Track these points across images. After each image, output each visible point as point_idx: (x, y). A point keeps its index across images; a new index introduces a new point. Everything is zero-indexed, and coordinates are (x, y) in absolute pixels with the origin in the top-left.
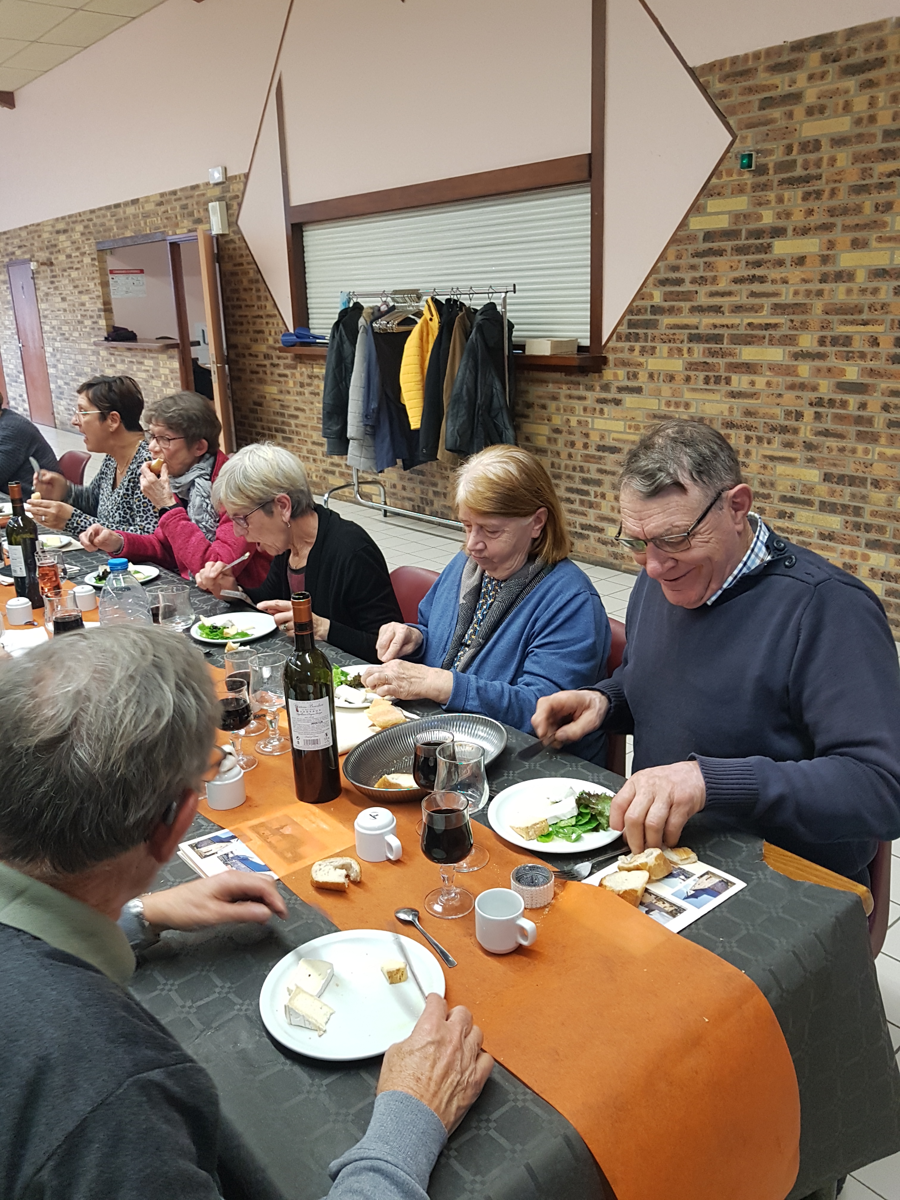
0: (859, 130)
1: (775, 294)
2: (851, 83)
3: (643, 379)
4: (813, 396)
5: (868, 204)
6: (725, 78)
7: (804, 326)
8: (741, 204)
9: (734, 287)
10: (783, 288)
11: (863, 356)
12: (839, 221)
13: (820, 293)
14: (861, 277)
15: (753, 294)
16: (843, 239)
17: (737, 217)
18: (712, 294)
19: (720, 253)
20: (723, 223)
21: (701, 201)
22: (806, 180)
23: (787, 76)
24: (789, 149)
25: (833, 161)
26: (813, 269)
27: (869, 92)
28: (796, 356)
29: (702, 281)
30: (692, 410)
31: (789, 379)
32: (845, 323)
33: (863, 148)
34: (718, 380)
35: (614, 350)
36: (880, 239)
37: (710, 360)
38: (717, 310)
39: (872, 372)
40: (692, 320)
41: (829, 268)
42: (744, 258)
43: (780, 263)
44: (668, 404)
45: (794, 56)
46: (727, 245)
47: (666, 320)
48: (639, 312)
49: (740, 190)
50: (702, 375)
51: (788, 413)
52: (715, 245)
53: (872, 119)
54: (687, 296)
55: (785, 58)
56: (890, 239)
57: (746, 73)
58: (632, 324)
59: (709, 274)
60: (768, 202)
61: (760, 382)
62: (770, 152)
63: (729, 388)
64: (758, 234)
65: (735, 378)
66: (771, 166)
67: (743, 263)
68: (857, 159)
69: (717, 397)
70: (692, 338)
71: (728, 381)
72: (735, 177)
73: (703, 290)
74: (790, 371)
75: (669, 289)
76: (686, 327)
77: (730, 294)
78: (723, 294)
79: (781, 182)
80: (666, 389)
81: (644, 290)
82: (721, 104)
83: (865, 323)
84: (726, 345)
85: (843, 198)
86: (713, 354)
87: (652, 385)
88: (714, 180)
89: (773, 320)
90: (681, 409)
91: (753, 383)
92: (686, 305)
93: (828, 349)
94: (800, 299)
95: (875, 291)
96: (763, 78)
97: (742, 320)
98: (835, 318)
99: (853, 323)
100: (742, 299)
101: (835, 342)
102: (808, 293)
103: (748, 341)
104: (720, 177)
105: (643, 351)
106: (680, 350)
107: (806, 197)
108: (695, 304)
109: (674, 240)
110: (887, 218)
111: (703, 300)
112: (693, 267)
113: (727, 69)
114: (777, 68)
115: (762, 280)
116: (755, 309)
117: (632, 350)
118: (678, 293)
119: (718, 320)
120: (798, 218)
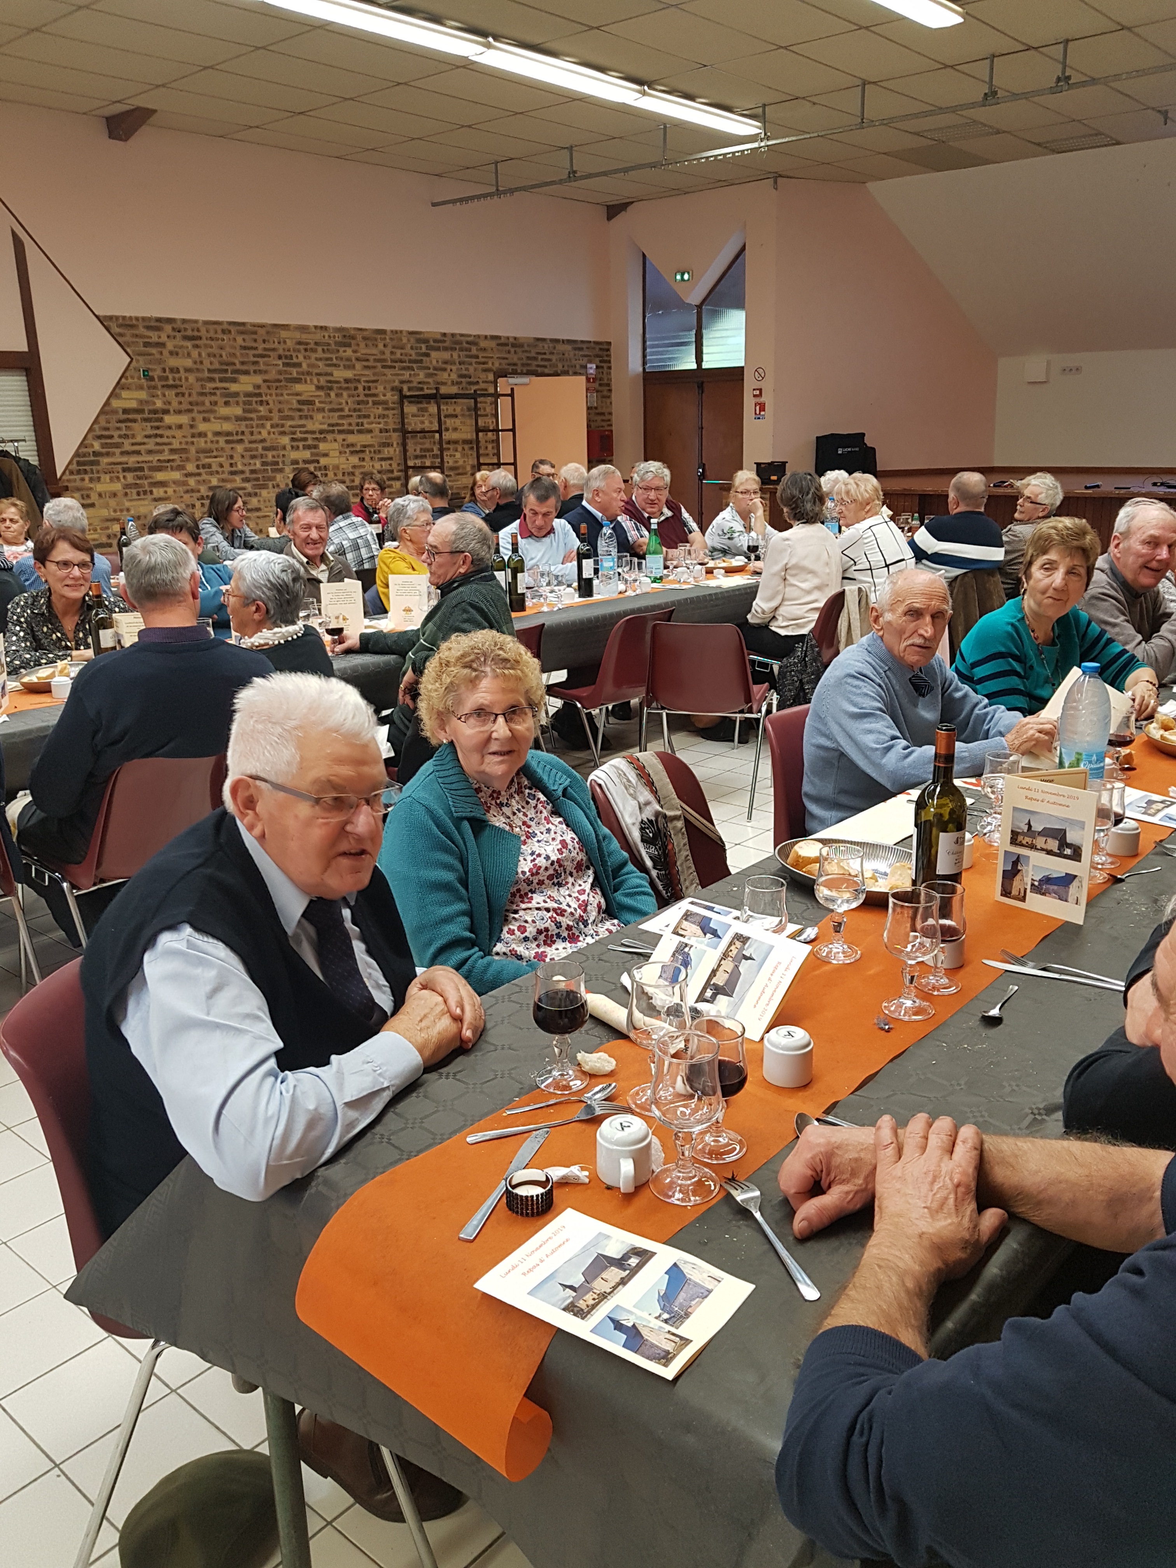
0: (195, 366)
1: (169, 444)
2: (189, 344)
3: (94, 498)
4: (198, 495)
5: (207, 400)
6: (120, 326)
7: (188, 459)
8: (143, 395)
9: (146, 440)
10: (174, 441)
11: (217, 472)
12: (195, 408)
13: (193, 443)
14: (210, 435)
15: (157, 444)
16: (199, 417)
17: (141, 402)
18: (133, 444)
19: (135, 421)
20: (134, 405)
21: (117, 391)
22: (176, 387)
23: (156, 333)
24: (164, 370)
25: (187, 379)
26: (187, 431)
27: (199, 350)
28: (186, 475)
29: (126, 436)
30: (132, 512)
31: (185, 488)
32: (207, 457)
33: (200, 375)
34: (145, 492)
35: (68, 481)
36: (215, 418)
37: (138, 482)
38: (138, 453)
39: (223, 480)
40: (124, 459)
41: (194, 431)
42: (148, 424)
43: (170, 428)
44: (115, 511)
45: (158, 324)
46: (138, 417)
47: (106, 460)
48: (84, 455)
49: (141, 388)
50: (134, 491)
51: (187, 506)
52: (130, 416)
53: (201, 363)
54: (117, 445)
55: (153, 324)
56: (219, 418)
57: (132, 326)
58: (78, 463)
59: (129, 433)
60: (158, 396)
61: (170, 491)
62: (155, 370)
63: (153, 497)
64: (155, 412)
65: (155, 490)
66: (156, 377)
67: (149, 428)
68: (198, 380)
69: (146, 502)
70: (124, 470)
71: (151, 492)
72: (136, 380)
73: (127, 442)
74: (185, 483)
75: (103, 441)
76: (120, 463)
77: (144, 444)
78: (140, 444)
79: (163, 386)
80: (113, 503)
81: (86, 442)
82: (120, 339)
83: (216, 457)
84: (146, 472)
85: (195, 398)
86: (139, 478)
87: (101, 501)
88: (123, 380)
89: (171, 457)
90: (125, 513)
91: (166, 492)
92: (117, 451)
93: (202, 471)
94: (184, 446)
95: (217, 442)
96: (142, 331)
97: (154, 458)
98: (201, 455)
99: (210, 457)
100: (151, 446)
101: (204, 466)
102: (187, 443)
103: (159, 469)
104: (127, 378)
105: (91, 480)
106: (118, 478)
107: (177, 395)
108: (123, 450)
109: (102, 412)
110: (216, 408)
111: (127, 447)
112: (119, 429)
113: (121, 321)
114: (149, 328)
115: (161, 436)
116: (161, 452)
117: (83, 480)
118: (111, 444)
119: (140, 459)
120: (175, 405)
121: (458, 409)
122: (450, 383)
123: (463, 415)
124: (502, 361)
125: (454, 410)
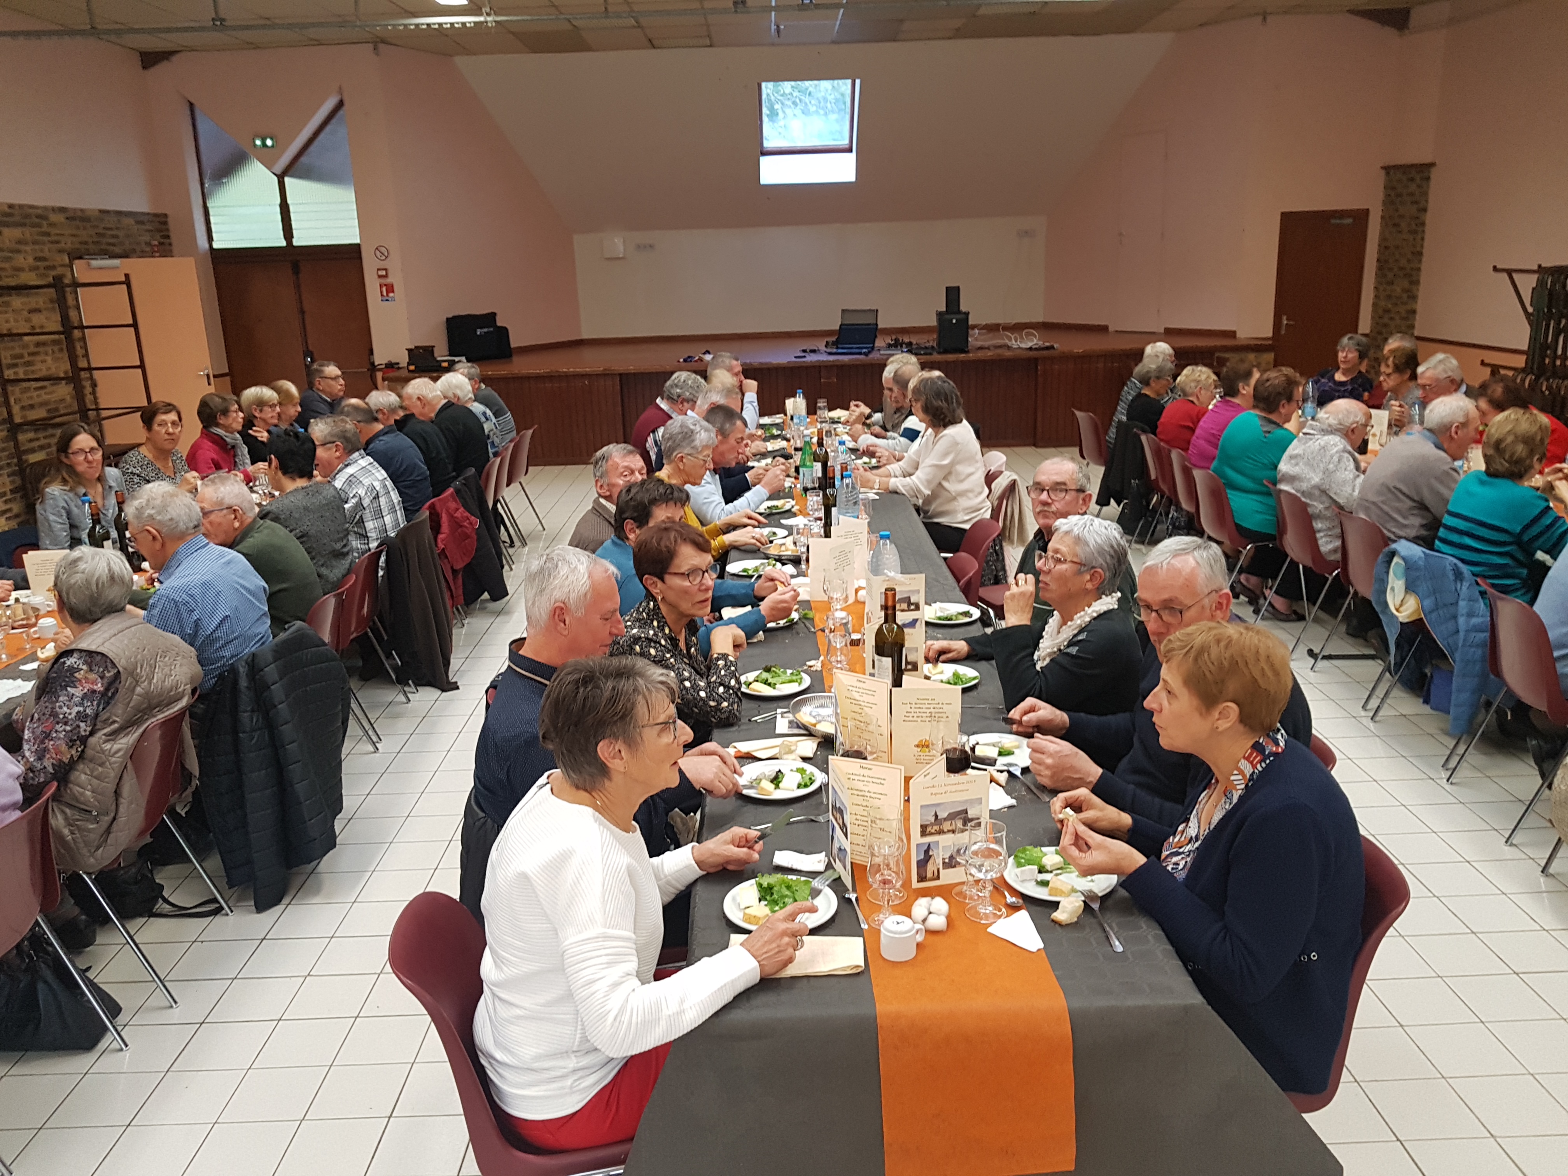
121: (41, 300)
122: (27, 269)
123: (46, 309)
124: (74, 239)
125: (37, 303)
